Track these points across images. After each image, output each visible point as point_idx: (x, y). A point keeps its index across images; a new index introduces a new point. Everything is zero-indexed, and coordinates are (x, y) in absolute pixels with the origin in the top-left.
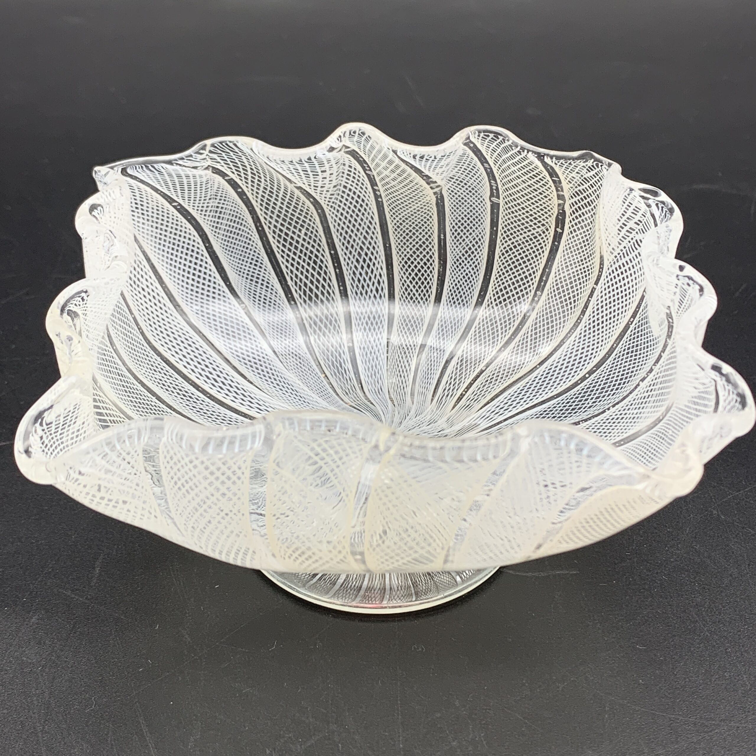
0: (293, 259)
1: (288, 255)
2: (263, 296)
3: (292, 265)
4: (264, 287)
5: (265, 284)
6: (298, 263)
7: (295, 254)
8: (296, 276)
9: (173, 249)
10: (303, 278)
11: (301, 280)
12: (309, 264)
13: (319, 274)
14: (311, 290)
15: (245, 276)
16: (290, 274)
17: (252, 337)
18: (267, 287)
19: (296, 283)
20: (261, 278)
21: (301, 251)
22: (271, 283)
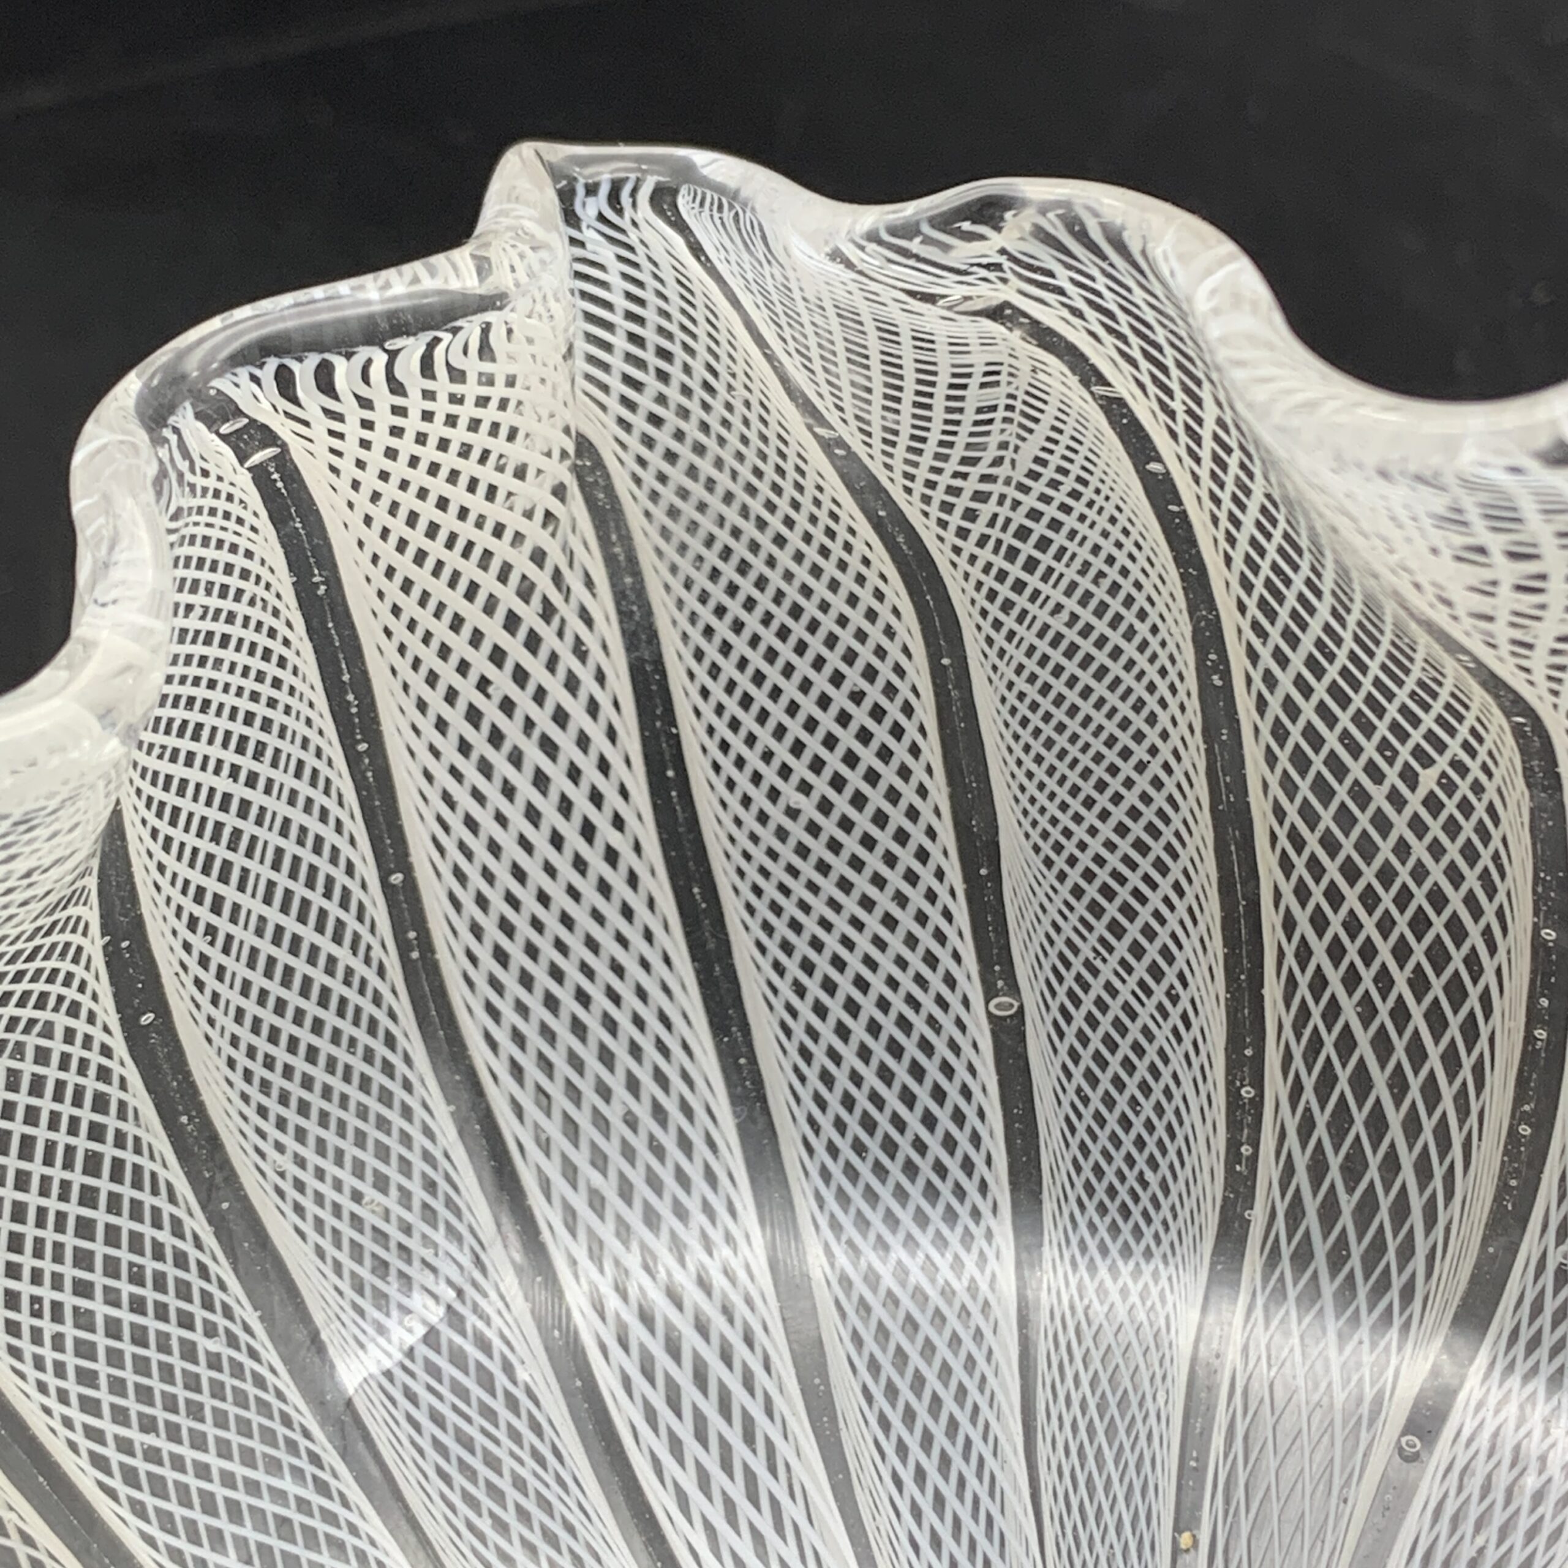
0: (1334, 896)
1: (1315, 868)
2: (1115, 1008)
3: (1319, 923)
4: (1141, 969)
5: (1152, 952)
6: (1353, 926)
7: (1351, 873)
8: (1319, 983)
9: (732, 590)
10: (1349, 1007)
11: (1333, 1011)
12: (1402, 952)
13: (1436, 1020)
14: (1362, 1082)
15: (1074, 876)
16: (1290, 960)
17: (971, 1187)
18: (1156, 972)
19: (1304, 1014)
20: (1145, 914)
21: (1386, 875)
22: (1180, 963)
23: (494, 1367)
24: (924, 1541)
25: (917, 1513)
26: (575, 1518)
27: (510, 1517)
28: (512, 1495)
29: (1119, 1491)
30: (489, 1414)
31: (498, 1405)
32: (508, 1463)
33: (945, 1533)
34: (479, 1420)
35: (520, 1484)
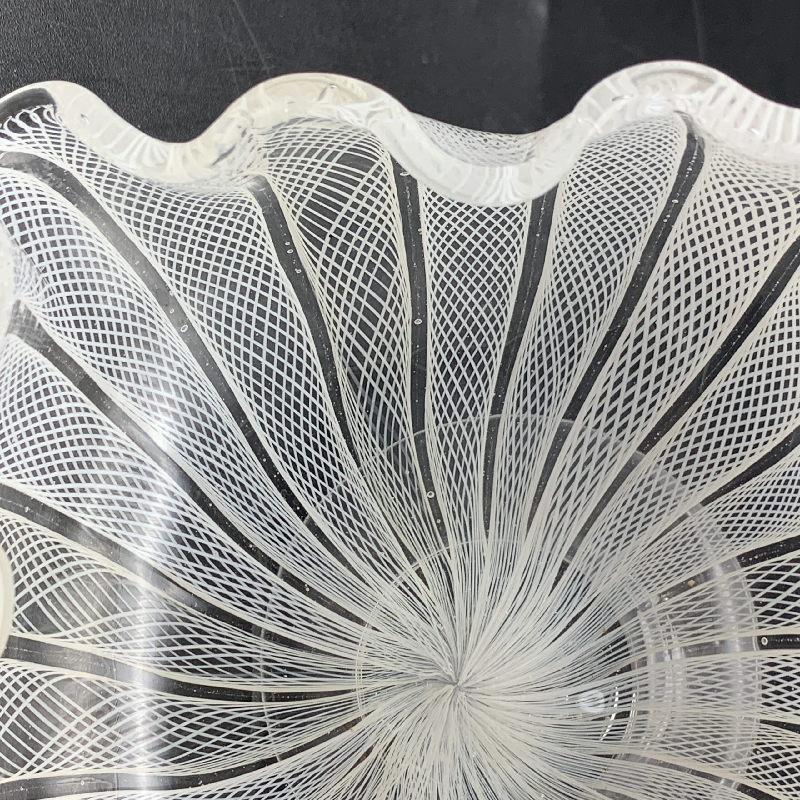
23: (577, 340)
24: (628, 505)
25: (636, 496)
26: (554, 402)
27: (538, 382)
28: (545, 376)
29: (689, 553)
30: (562, 350)
31: (567, 351)
32: (554, 367)
33: (635, 510)
34: (558, 349)
35: (550, 376)
